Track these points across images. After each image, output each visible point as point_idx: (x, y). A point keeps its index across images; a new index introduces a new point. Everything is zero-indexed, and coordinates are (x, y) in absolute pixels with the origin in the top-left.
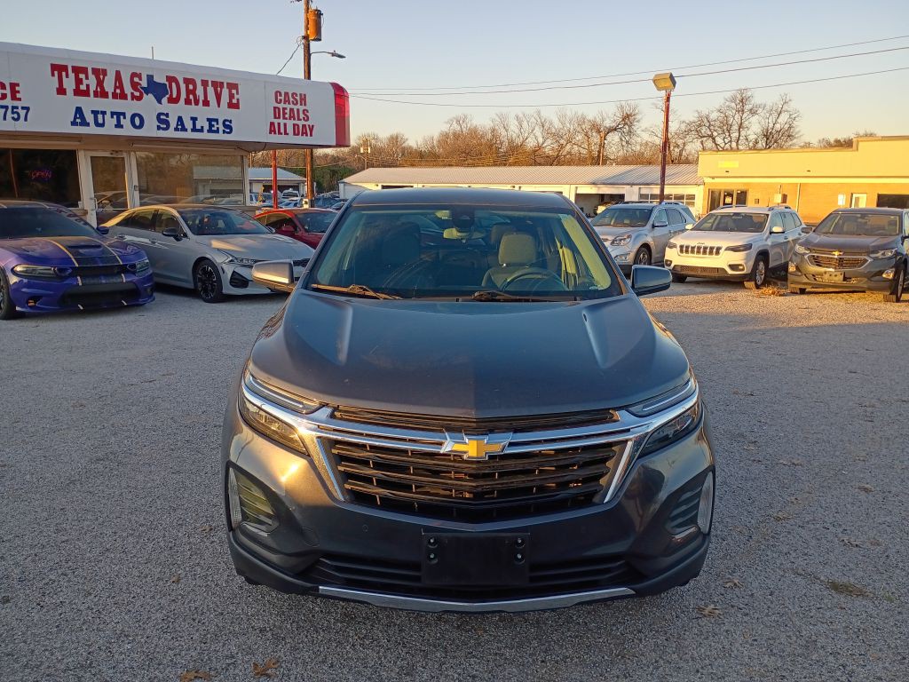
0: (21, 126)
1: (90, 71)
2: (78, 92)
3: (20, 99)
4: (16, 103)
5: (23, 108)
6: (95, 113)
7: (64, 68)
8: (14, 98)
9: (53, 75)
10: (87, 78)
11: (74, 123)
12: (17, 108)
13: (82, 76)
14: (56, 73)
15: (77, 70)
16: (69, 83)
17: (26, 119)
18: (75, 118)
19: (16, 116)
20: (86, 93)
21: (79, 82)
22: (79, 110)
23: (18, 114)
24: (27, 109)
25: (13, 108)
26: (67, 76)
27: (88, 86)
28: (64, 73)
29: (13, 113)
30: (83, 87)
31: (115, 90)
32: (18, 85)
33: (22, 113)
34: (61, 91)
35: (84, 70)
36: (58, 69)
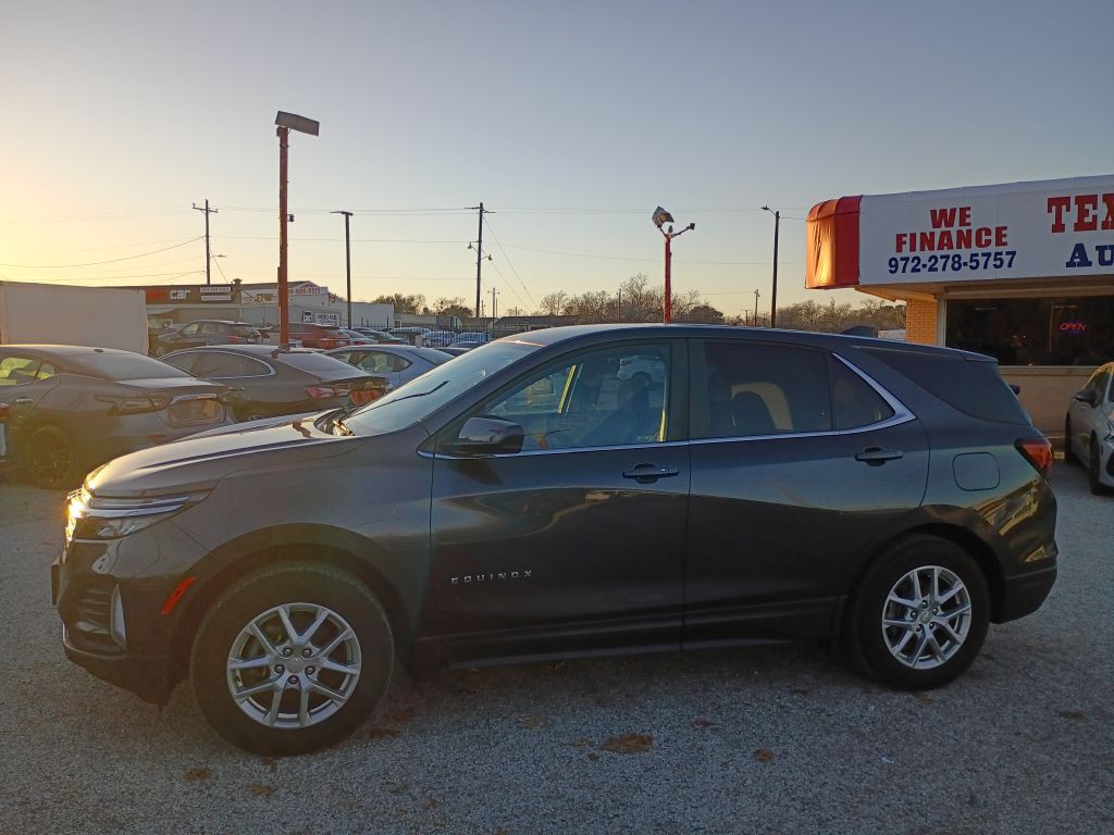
0: (1005, 273)
1: (1100, 199)
2: (1080, 226)
3: (1005, 244)
4: (1000, 249)
5: (1008, 253)
6: (1101, 249)
7: (1066, 200)
8: (999, 243)
9: (1050, 211)
10: (1095, 208)
11: (1070, 264)
12: (1001, 254)
13: (1089, 206)
14: (1054, 208)
15: (1081, 201)
16: (1070, 218)
17: (1010, 265)
18: (1073, 257)
19: (998, 263)
20: (1092, 226)
21: (1083, 213)
22: (1080, 248)
23: (1001, 260)
24: (1014, 253)
25: (997, 254)
26: (1068, 209)
27: (1095, 217)
28: (1064, 207)
29: (995, 260)
30: (1088, 220)
32: (1005, 228)
33: (1006, 259)
34: (1058, 227)
35: (1092, 199)
36: (1057, 203)
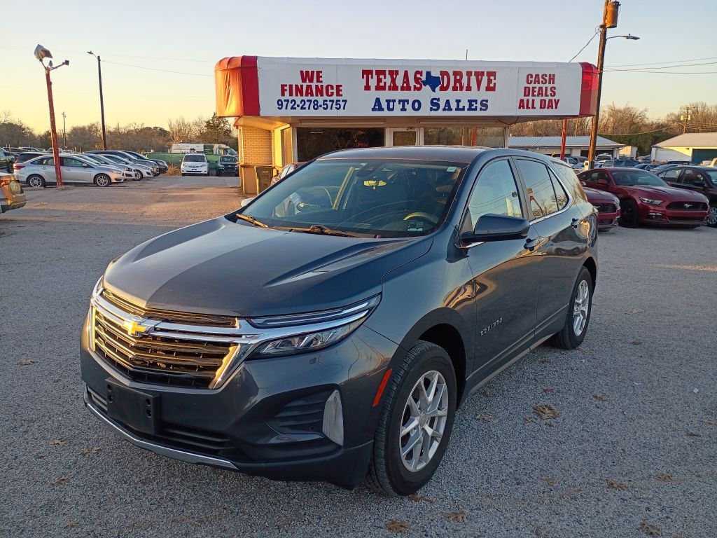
0: (341, 113)
1: (387, 73)
2: (378, 88)
3: (342, 95)
4: (339, 98)
5: (343, 101)
6: (388, 101)
7: (371, 72)
8: (338, 94)
9: (363, 77)
10: (385, 78)
11: (374, 109)
13: (382, 77)
14: (365, 76)
15: (378, 73)
16: (373, 83)
17: (344, 109)
18: (375, 105)
19: (338, 106)
20: (383, 88)
21: (379, 80)
22: (378, 100)
24: (345, 101)
25: (337, 101)
26: (372, 78)
27: (385, 83)
28: (370, 76)
29: (337, 104)
30: (382, 84)
31: (403, 84)
32: (341, 86)
33: (342, 104)
34: (367, 88)
35: (383, 72)
36: (367, 73)
